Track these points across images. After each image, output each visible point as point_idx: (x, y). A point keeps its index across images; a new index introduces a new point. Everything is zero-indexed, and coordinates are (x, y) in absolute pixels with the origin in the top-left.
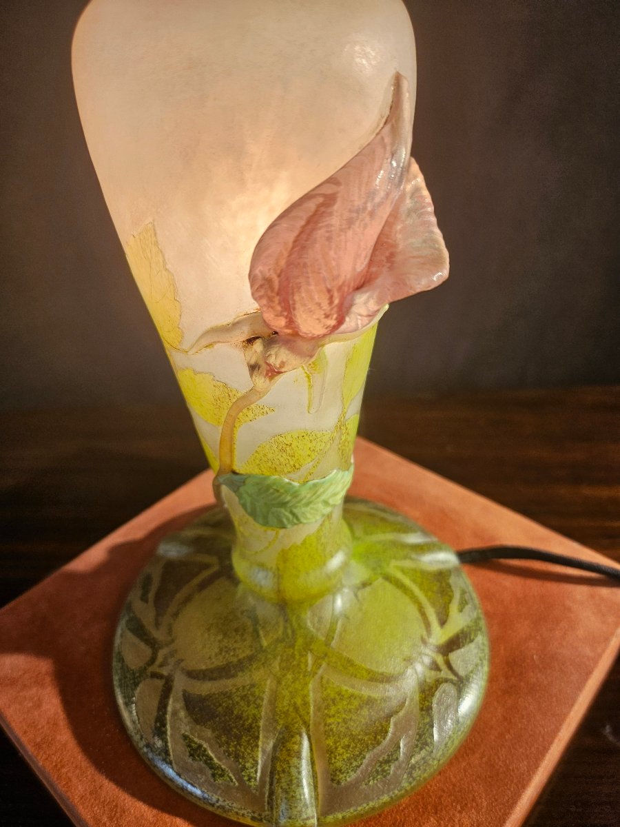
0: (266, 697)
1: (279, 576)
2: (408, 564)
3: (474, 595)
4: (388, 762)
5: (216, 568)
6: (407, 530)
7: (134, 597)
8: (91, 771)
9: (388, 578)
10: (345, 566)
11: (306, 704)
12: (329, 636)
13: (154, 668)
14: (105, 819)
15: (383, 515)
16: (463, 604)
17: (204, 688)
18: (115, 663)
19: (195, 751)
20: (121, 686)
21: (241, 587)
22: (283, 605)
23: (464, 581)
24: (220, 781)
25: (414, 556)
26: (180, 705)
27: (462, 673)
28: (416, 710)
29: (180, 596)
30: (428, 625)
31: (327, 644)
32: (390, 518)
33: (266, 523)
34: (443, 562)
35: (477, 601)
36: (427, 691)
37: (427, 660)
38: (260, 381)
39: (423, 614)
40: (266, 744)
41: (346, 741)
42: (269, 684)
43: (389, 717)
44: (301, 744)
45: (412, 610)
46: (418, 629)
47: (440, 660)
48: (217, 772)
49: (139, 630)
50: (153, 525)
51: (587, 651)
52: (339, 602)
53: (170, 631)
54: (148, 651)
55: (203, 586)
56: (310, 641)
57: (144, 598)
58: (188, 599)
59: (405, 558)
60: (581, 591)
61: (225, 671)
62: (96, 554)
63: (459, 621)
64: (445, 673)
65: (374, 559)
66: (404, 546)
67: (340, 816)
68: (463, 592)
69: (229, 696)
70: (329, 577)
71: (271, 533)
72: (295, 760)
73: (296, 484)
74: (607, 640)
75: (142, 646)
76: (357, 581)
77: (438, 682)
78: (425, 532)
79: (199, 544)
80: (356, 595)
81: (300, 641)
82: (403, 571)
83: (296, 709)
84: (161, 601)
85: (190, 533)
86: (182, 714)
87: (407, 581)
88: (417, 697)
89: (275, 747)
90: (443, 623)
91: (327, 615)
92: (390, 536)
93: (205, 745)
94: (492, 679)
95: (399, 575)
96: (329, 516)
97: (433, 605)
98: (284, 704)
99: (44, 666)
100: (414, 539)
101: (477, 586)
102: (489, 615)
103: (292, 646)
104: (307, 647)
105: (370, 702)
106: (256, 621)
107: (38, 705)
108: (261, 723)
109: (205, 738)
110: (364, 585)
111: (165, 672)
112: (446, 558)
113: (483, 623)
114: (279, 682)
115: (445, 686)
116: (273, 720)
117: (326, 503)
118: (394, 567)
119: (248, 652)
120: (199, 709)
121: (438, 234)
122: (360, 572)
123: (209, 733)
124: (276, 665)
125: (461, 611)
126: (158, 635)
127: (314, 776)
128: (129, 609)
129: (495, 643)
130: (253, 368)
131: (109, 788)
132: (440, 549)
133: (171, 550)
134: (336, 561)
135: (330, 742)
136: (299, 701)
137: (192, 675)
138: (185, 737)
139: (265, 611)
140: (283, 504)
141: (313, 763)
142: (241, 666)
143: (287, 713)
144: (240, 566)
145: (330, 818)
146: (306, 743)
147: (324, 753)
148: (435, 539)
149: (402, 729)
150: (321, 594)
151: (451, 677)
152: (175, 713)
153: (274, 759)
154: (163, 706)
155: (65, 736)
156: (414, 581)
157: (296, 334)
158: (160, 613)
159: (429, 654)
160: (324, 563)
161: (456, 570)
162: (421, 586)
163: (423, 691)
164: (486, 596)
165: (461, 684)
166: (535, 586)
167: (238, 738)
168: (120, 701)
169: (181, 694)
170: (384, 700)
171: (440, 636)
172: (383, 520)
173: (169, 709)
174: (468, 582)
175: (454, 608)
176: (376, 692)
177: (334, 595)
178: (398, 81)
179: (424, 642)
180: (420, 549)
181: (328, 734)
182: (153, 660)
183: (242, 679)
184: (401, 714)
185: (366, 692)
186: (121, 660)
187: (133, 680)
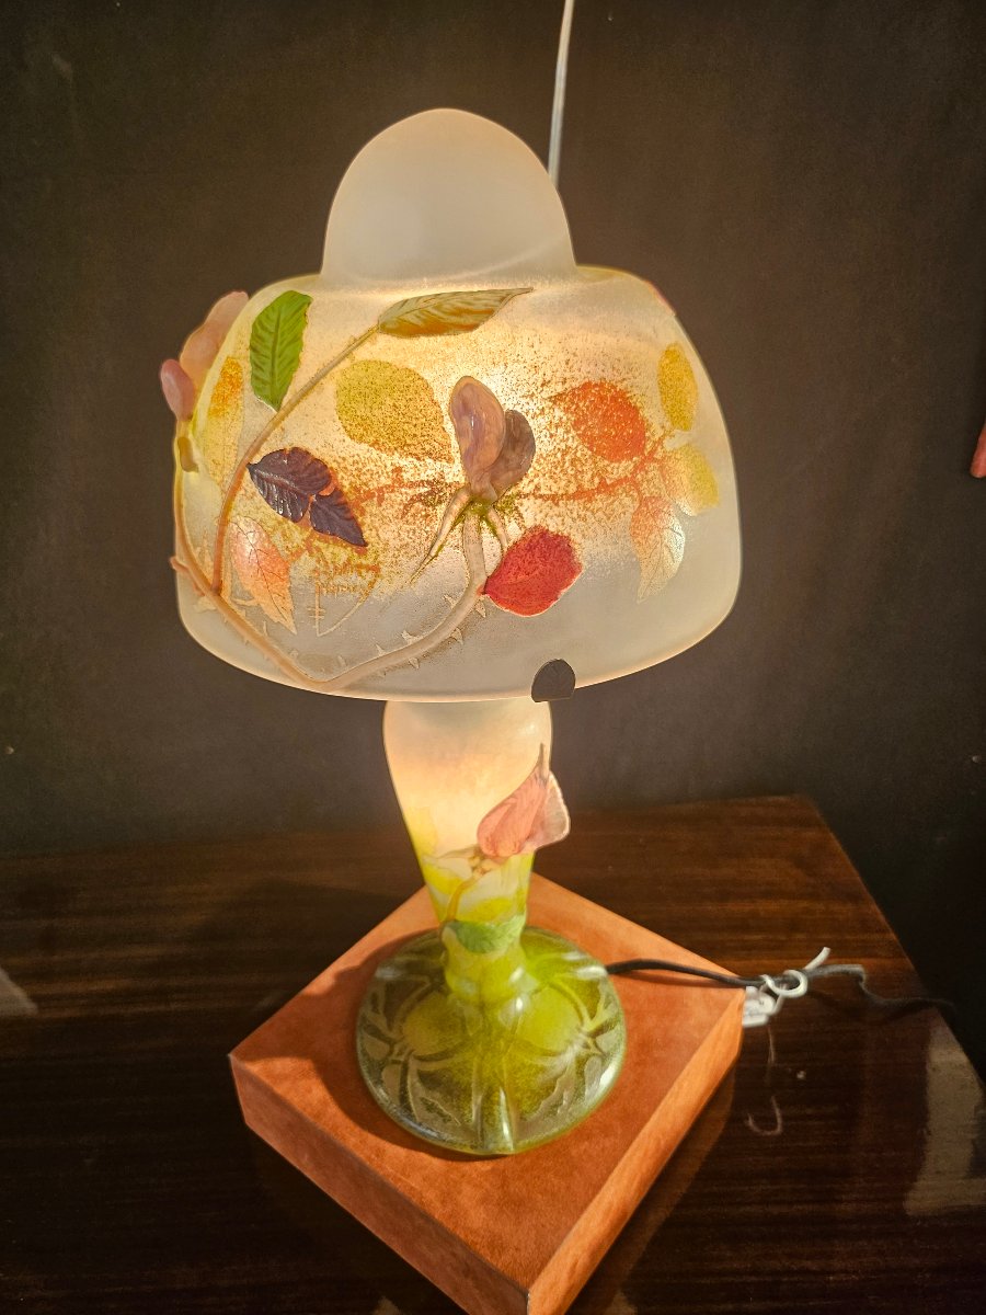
0: (475, 1069)
1: (480, 985)
2: (567, 976)
3: (617, 997)
4: (556, 1106)
5: (428, 985)
6: (567, 950)
7: (366, 1011)
8: (357, 1129)
9: (553, 986)
10: (523, 977)
11: (501, 1072)
12: (514, 1028)
13: (393, 1057)
14: (373, 1156)
15: (548, 938)
16: (607, 1003)
17: (431, 1067)
18: (360, 1057)
19: (430, 1108)
20: (369, 1072)
21: (451, 998)
22: (482, 1007)
23: (611, 987)
24: (449, 1124)
25: (572, 969)
26: (416, 1079)
27: (605, 1050)
28: (574, 1074)
29: (404, 1007)
30: (581, 1019)
31: (513, 1031)
32: (555, 941)
33: (474, 951)
34: (595, 974)
35: (618, 1002)
36: (581, 1062)
37: (581, 1042)
38: (477, 875)
39: (578, 1011)
40: (477, 1100)
41: (529, 1094)
42: (476, 1060)
43: (555, 1079)
44: (499, 1097)
45: (570, 1008)
46: (575, 1021)
47: (590, 1041)
48: (446, 1119)
49: (376, 1033)
50: (366, 954)
51: (696, 1035)
52: (519, 1004)
53: (401, 1031)
54: (387, 1047)
55: (421, 998)
56: (502, 1030)
57: (375, 1009)
58: (411, 1008)
59: (565, 971)
60: (696, 992)
61: (444, 1055)
62: (324, 981)
63: (604, 1015)
64: (593, 1050)
65: (542, 973)
66: (564, 962)
67: (527, 1141)
68: (608, 996)
69: (449, 1070)
70: (513, 986)
71: (476, 957)
72: (496, 1107)
73: (493, 926)
74: (711, 1027)
75: (381, 1043)
76: (531, 989)
77: (588, 1056)
78: (581, 951)
79: (410, 967)
80: (531, 998)
81: (494, 1032)
82: (563, 980)
83: (495, 1075)
84: (390, 1013)
85: (401, 959)
86: (418, 1084)
87: (567, 988)
88: (574, 1066)
89: (483, 1101)
90: (592, 1016)
91: (512, 1013)
92: (553, 956)
93: (437, 1102)
94: (628, 1056)
95: (561, 983)
96: (512, 944)
97: (586, 1004)
98: (486, 1073)
99: (307, 1064)
100: (572, 956)
101: (619, 991)
102: (627, 1012)
103: (489, 1035)
104: (500, 1036)
105: (543, 1070)
106: (463, 1020)
107: (309, 1091)
108: (473, 1086)
109: (436, 1098)
110: (536, 991)
111: (402, 1059)
112: (597, 971)
113: (622, 1017)
114: (483, 1058)
115: (592, 1059)
116: (480, 1083)
117: (510, 936)
118: (557, 978)
119: (460, 1041)
120: (429, 1080)
121: (564, 809)
122: (533, 983)
123: (438, 1095)
124: (480, 1048)
125: (606, 1008)
126: (392, 1035)
127: (509, 1117)
128: (364, 1018)
129: (630, 1032)
130: (474, 869)
131: (372, 1139)
132: (592, 964)
133: (386, 974)
134: (517, 975)
135: (518, 1095)
136: (497, 1071)
137: (422, 1059)
138: (422, 1099)
139: (471, 1012)
140: (485, 939)
141: (508, 1109)
142: (455, 1051)
143: (489, 1079)
144: (452, 980)
145: (521, 1143)
146: (503, 1096)
147: (515, 1103)
148: (588, 956)
149: (565, 1086)
150: (508, 998)
151: (597, 1052)
152: (413, 1085)
153: (483, 1108)
154: (403, 1082)
155: (333, 1109)
156: (572, 988)
157: (497, 856)
158: (390, 1018)
159: (583, 1038)
160: (508, 977)
161: (604, 980)
162: (576, 991)
163: (578, 1062)
164: (626, 999)
165: (605, 1058)
166: (662, 989)
167: (458, 1096)
168: (370, 1082)
169: (415, 1073)
170: (553, 1068)
171: (590, 1026)
172: (549, 943)
173: (409, 1082)
174: (613, 987)
175: (601, 1006)
176: (547, 1063)
177: (516, 998)
178: (542, 746)
179: (579, 1030)
180: (577, 964)
181: (517, 1089)
182: (391, 1052)
183: (457, 1059)
184: (564, 1076)
185: (540, 1063)
186: (365, 1054)
187: (378, 1068)
